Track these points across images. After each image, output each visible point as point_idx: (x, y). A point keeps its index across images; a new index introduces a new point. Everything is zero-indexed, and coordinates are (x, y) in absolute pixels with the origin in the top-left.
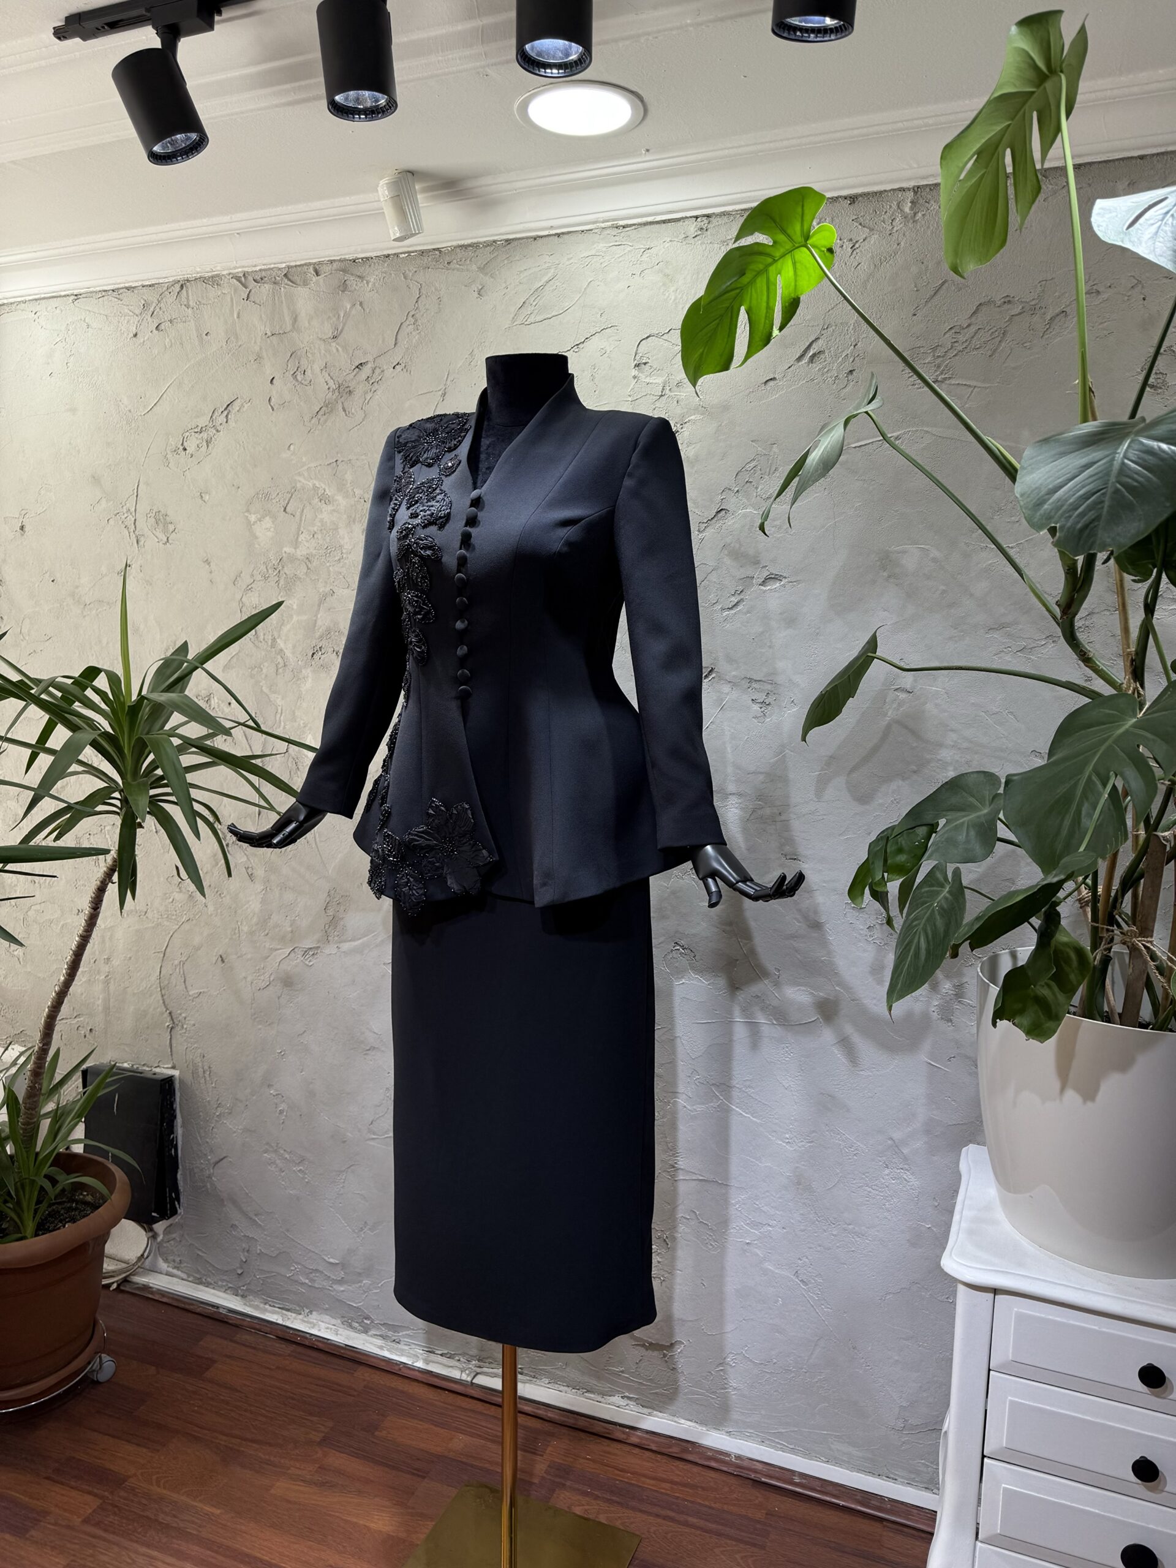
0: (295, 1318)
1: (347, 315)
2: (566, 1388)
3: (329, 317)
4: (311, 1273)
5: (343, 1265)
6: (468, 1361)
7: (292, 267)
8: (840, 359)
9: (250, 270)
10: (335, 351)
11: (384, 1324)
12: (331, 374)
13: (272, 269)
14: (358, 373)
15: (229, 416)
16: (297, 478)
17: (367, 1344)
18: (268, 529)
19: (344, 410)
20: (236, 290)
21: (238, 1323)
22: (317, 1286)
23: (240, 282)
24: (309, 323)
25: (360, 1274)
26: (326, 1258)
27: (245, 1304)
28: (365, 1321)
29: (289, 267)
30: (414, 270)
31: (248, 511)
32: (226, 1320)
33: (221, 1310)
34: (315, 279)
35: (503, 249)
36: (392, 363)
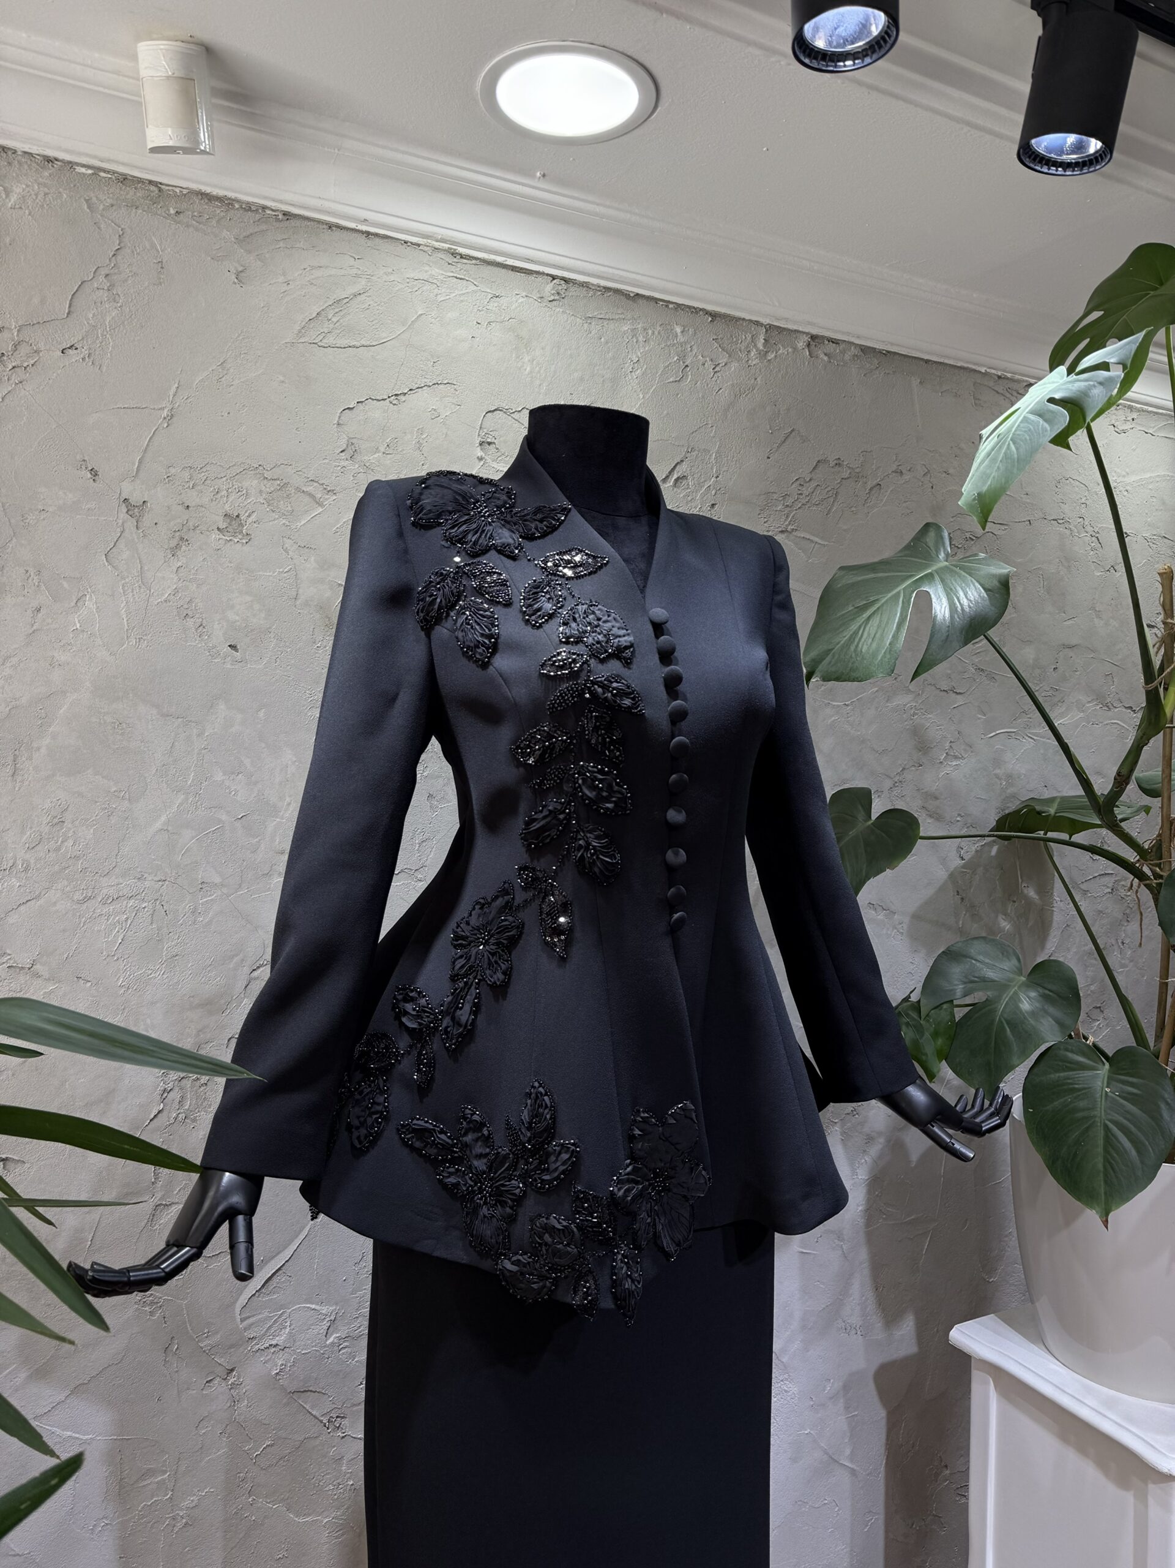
8: (703, 490)
30: (109, 201)
35: (277, 224)
36: (60, 344)
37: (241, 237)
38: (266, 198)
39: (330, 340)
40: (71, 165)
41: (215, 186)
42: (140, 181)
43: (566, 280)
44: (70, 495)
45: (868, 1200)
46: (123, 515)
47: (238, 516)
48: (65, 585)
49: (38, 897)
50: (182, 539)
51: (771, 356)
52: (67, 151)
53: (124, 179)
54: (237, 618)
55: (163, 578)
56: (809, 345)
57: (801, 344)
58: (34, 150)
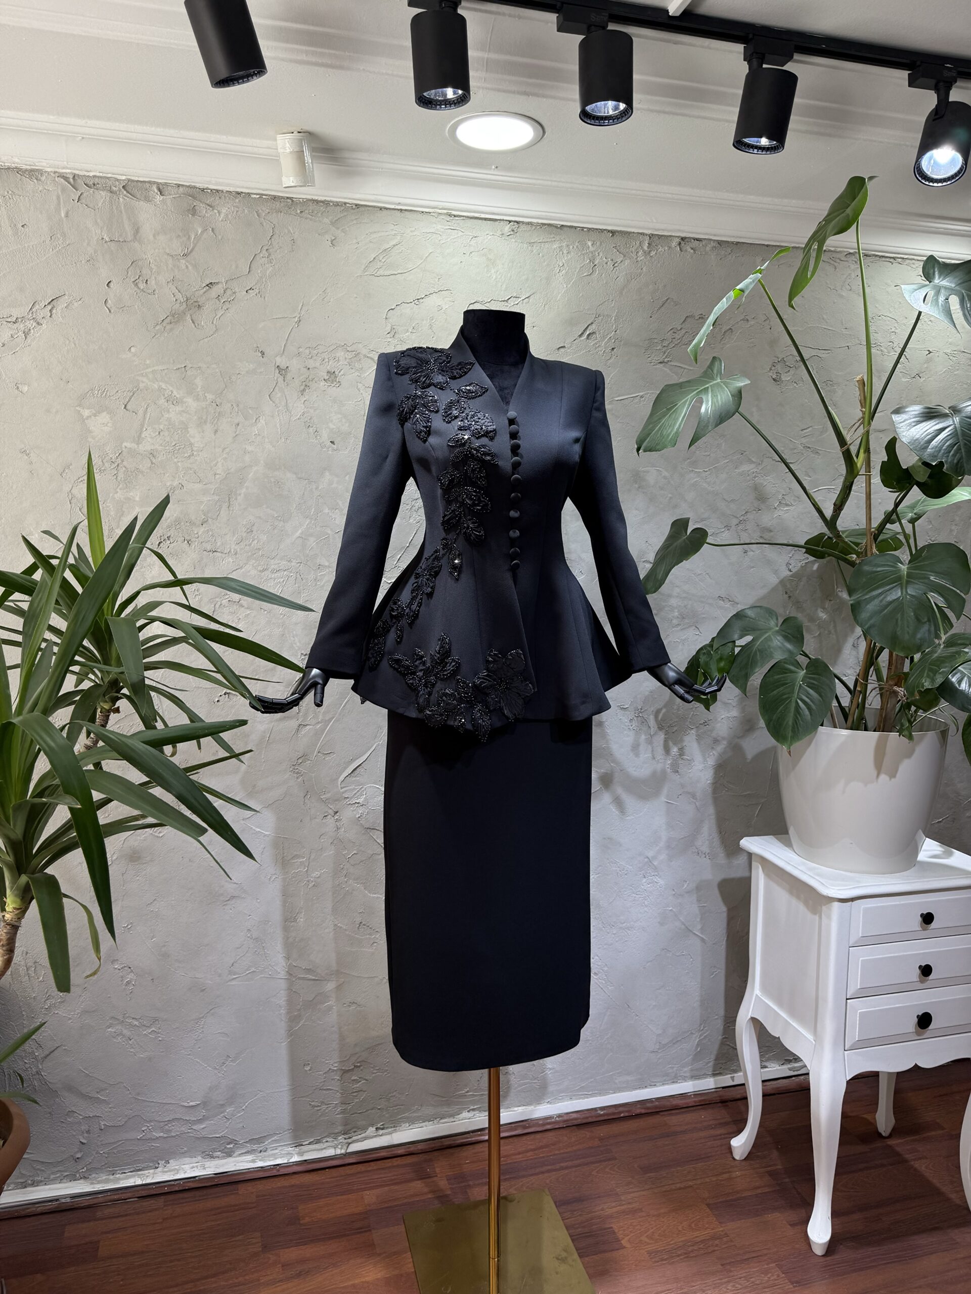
0: (154, 1174)
1: (198, 238)
2: (424, 1123)
3: (179, 236)
4: (166, 1125)
5: (204, 1104)
6: (335, 1138)
7: (133, 181)
8: (606, 339)
9: (81, 173)
10: (184, 267)
11: (250, 1140)
12: (179, 287)
13: (108, 178)
14: (207, 290)
15: (54, 311)
16: (140, 378)
17: (237, 1165)
18: (106, 425)
19: (193, 322)
20: (64, 190)
21: (91, 1202)
22: (173, 1134)
23: (69, 183)
24: (154, 236)
25: (222, 1105)
26: (186, 1104)
27: (92, 1184)
28: (228, 1146)
29: (129, 180)
30: (267, 210)
31: (79, 405)
32: (77, 1206)
33: (63, 1201)
34: (159, 198)
35: (352, 211)
36: (245, 288)
37: (333, 221)
38: (345, 198)
39: (381, 272)
40: (249, 194)
41: (319, 196)
42: (283, 198)
43: (518, 222)
44: (251, 366)
45: (715, 778)
46: (277, 374)
47: (334, 372)
48: (250, 411)
49: (241, 568)
50: (306, 386)
51: (653, 253)
52: (247, 188)
53: (275, 198)
54: (334, 427)
55: (297, 407)
56: (680, 244)
57: (674, 243)
58: (232, 189)
